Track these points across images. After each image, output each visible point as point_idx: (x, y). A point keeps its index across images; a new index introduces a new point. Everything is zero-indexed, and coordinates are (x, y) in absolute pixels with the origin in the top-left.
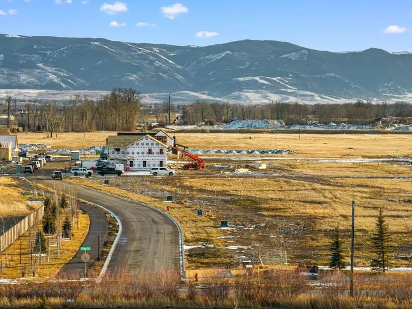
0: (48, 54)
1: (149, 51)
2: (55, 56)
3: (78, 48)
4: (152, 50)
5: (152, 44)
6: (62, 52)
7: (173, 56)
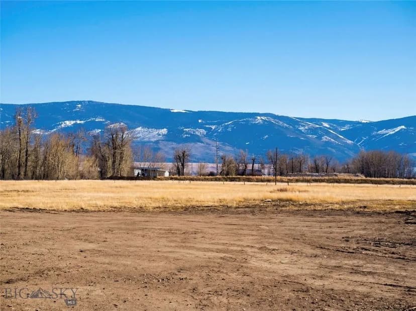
0: (213, 128)
1: (317, 126)
2: (219, 131)
3: (243, 123)
4: (322, 125)
5: (321, 119)
6: (227, 127)
7: (344, 131)
